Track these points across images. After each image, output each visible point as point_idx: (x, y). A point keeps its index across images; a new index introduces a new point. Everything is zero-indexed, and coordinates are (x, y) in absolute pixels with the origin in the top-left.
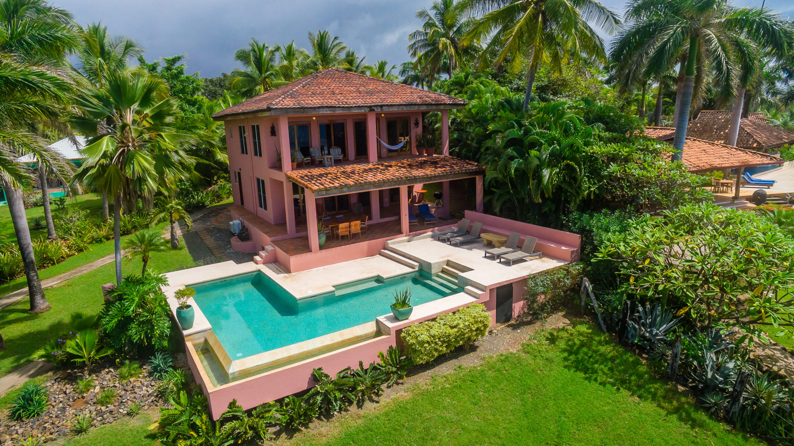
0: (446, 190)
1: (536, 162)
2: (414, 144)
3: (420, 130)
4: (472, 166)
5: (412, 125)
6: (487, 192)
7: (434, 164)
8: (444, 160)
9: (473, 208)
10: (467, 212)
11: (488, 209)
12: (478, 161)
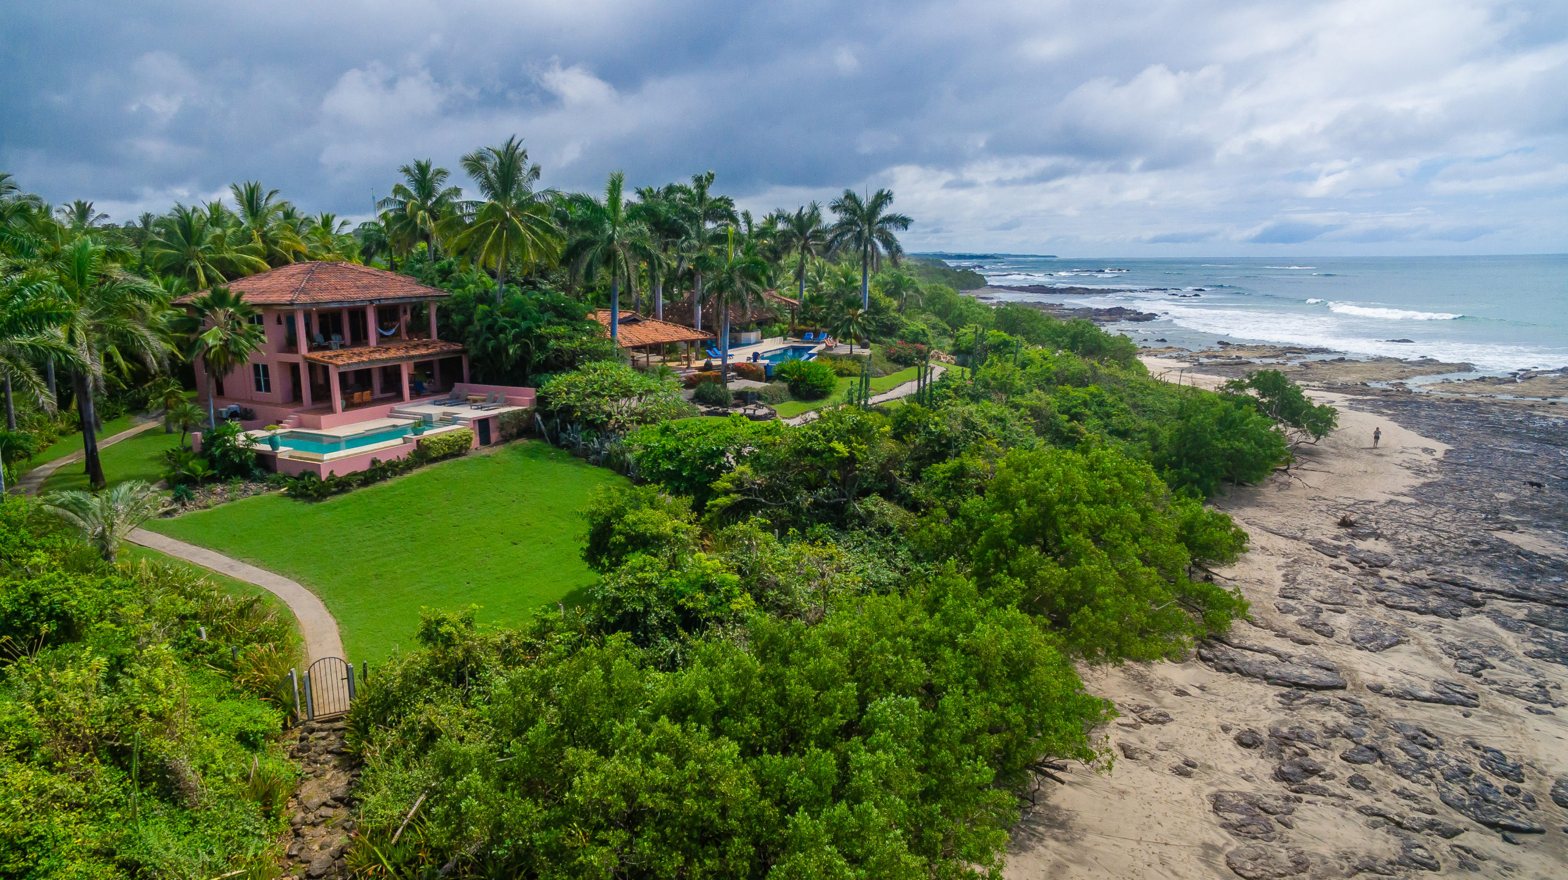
0: (437, 368)
1: (504, 342)
2: (403, 330)
3: (408, 317)
4: (458, 347)
5: (401, 313)
6: (472, 366)
7: (426, 345)
8: (434, 342)
9: (461, 380)
10: (456, 384)
11: (473, 380)
12: (461, 342)
